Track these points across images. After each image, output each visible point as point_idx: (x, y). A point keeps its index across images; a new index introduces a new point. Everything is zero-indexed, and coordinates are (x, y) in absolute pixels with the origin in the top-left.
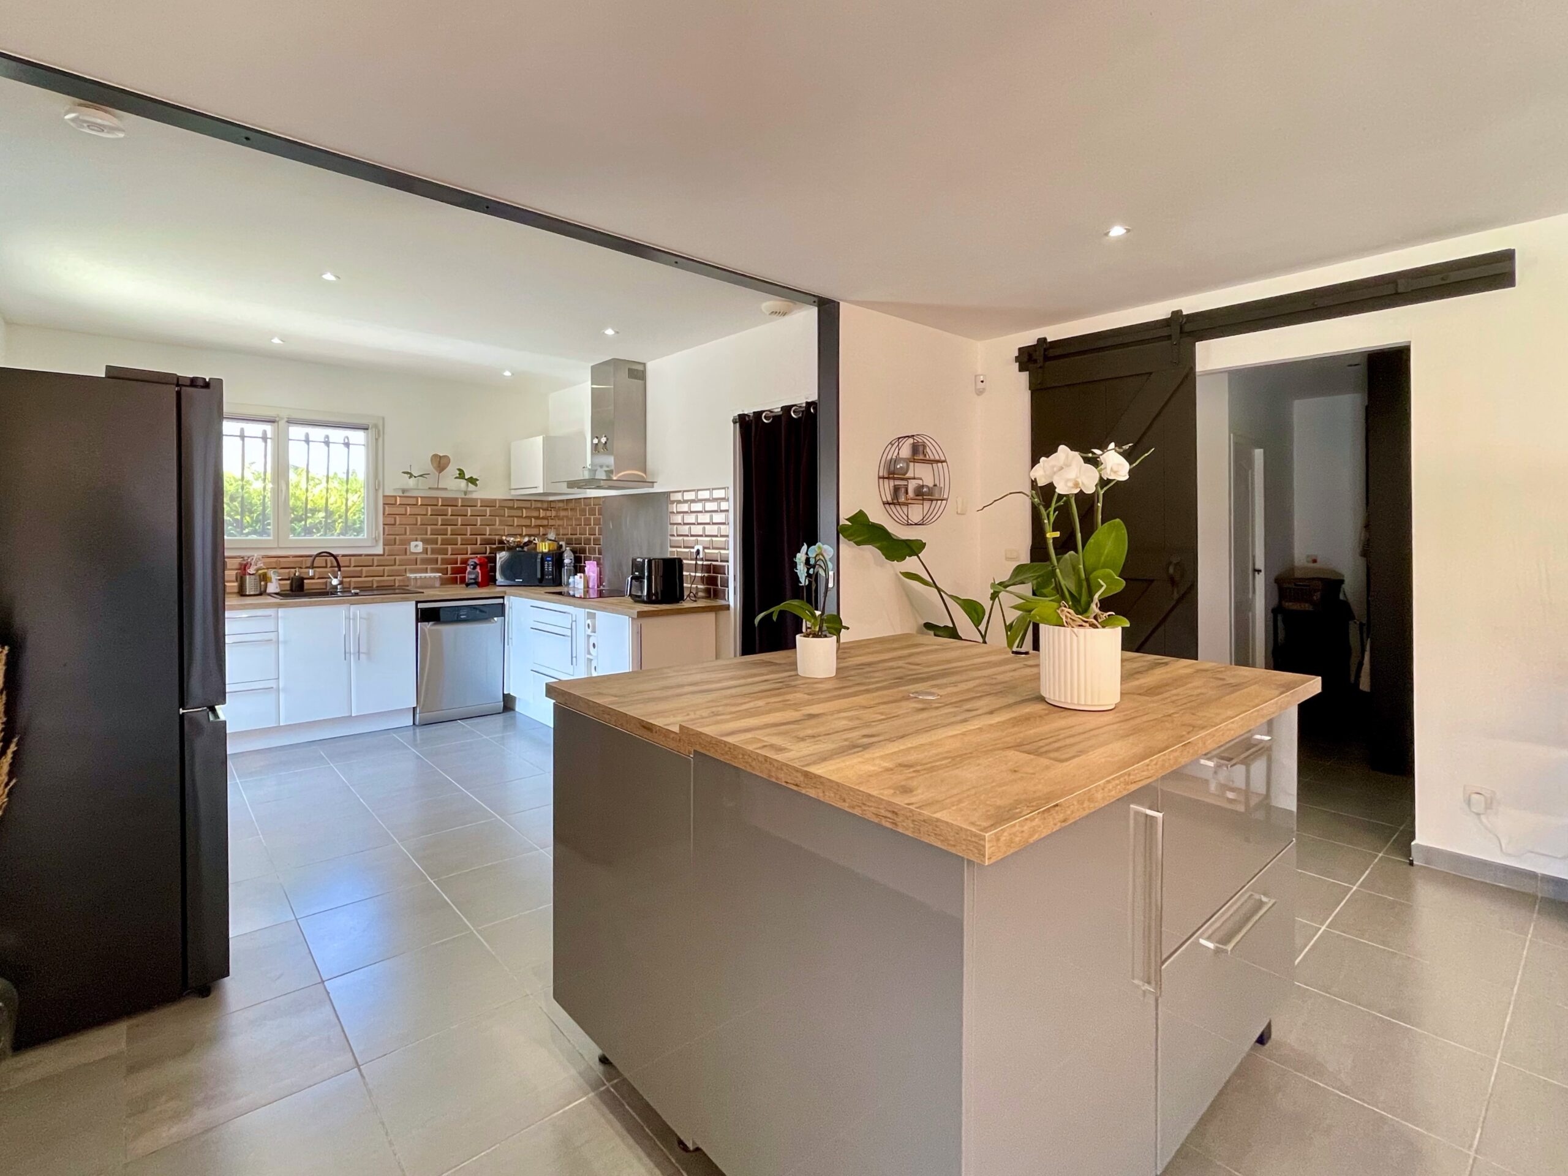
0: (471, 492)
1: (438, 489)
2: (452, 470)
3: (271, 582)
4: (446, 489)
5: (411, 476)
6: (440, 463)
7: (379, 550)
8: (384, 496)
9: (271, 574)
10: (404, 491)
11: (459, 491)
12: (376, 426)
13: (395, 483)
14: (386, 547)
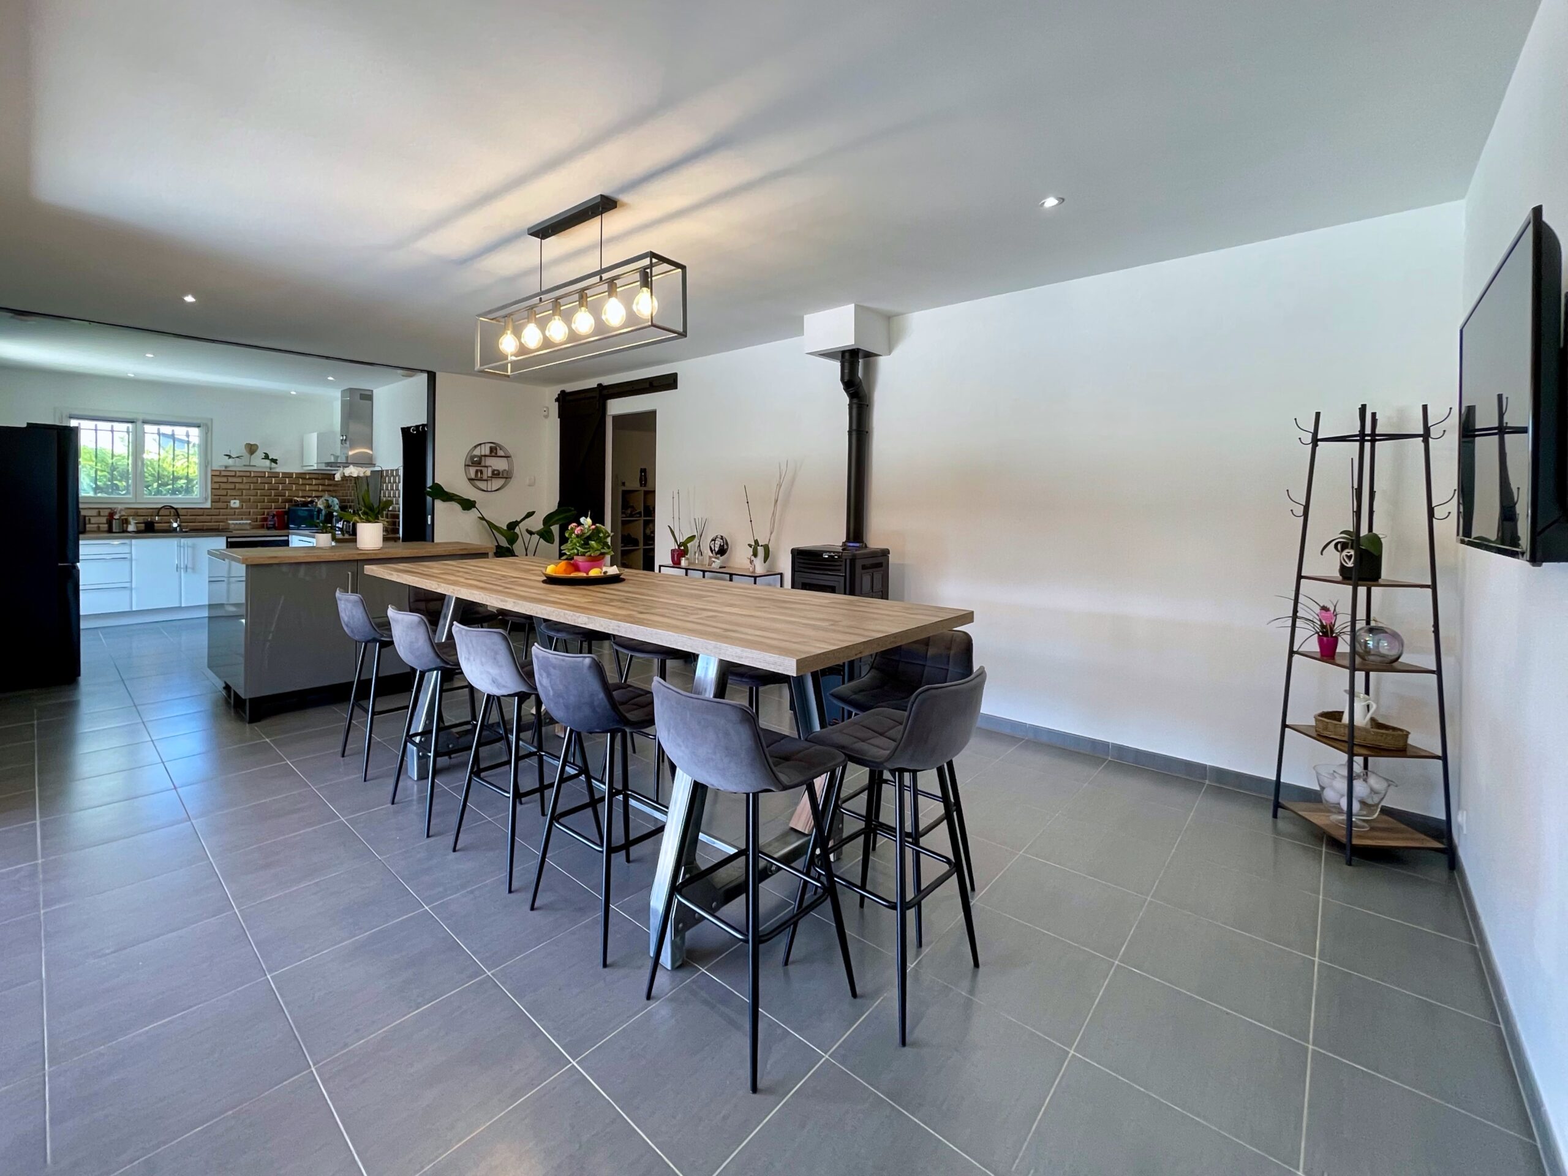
0: (274, 468)
1: (250, 466)
2: (260, 454)
3: (130, 524)
4: (255, 466)
5: (230, 457)
6: (252, 449)
7: (208, 505)
8: (212, 470)
9: (131, 519)
10: (226, 467)
11: (266, 467)
12: (206, 425)
13: (220, 462)
14: (213, 504)
